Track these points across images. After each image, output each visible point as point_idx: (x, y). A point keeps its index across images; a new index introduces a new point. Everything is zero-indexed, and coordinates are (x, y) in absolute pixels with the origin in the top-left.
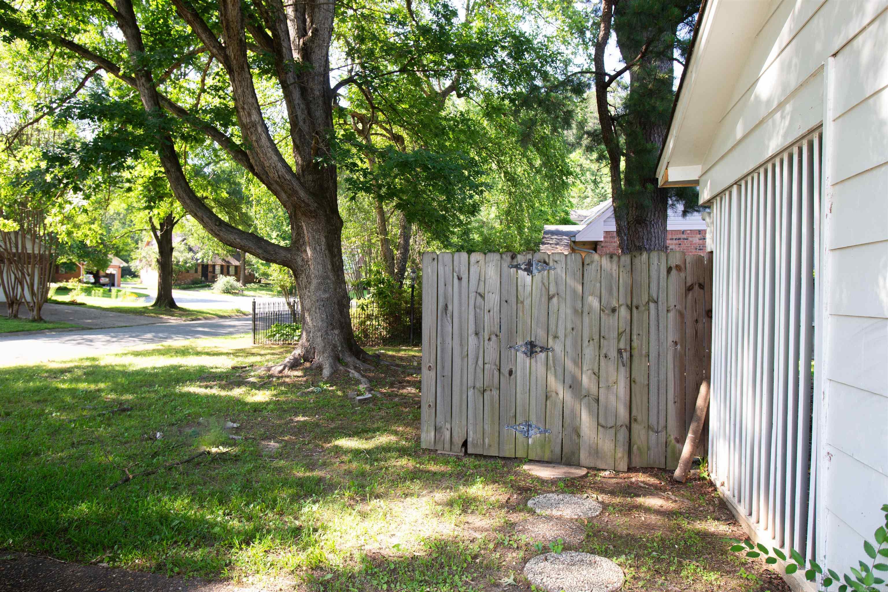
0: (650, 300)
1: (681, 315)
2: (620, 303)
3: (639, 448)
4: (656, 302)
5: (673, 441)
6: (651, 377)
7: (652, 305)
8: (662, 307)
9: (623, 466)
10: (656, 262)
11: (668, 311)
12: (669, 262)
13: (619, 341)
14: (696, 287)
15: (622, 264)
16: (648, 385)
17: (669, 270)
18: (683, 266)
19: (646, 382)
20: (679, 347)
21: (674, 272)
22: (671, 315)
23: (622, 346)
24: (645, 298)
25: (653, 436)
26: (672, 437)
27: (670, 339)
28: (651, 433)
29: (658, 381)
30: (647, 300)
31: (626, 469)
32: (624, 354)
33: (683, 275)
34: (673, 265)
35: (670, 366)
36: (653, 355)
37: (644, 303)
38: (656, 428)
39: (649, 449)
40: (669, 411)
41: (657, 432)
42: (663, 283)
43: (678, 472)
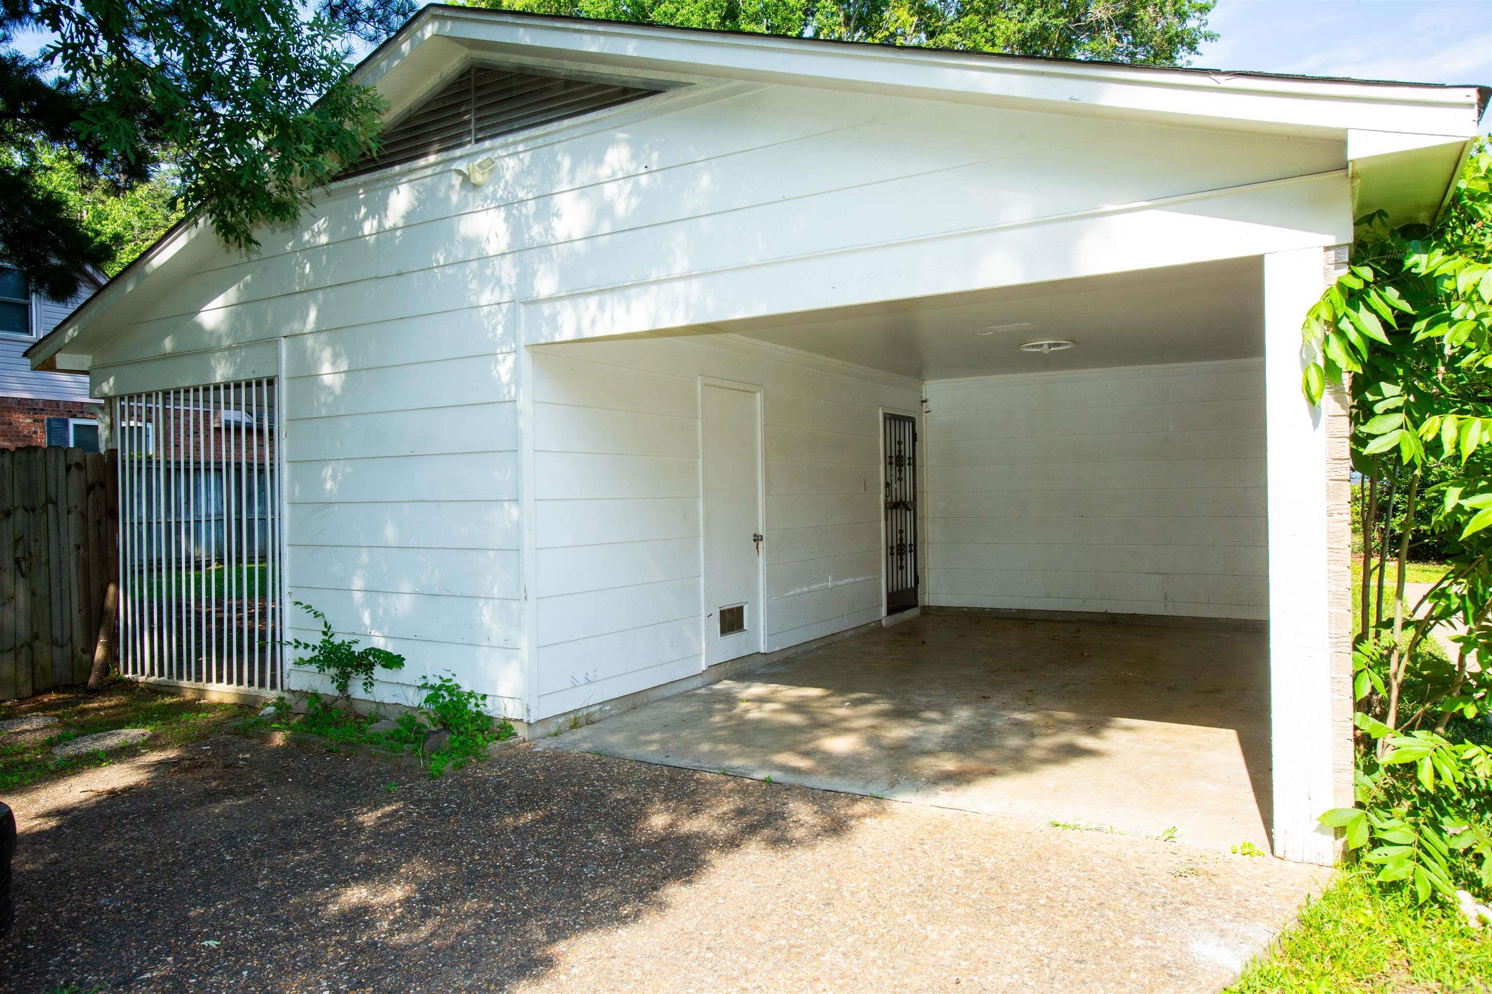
0: (49, 500)
1: (84, 516)
2: (16, 505)
3: (42, 668)
4: (55, 503)
5: (80, 653)
6: (53, 586)
7: (51, 507)
8: (63, 508)
9: (27, 691)
10: (53, 459)
11: (69, 513)
12: (68, 460)
13: (15, 549)
14: (98, 487)
15: (16, 460)
16: (50, 595)
17: (68, 468)
18: (83, 464)
19: (47, 593)
20: (82, 550)
21: (74, 470)
22: (72, 517)
23: (19, 554)
24: (42, 499)
25: (57, 652)
26: (79, 648)
27: (72, 543)
28: (55, 648)
29: (61, 590)
30: (44, 501)
31: (30, 693)
32: (23, 564)
33: (83, 474)
34: (73, 462)
35: (73, 571)
36: (54, 560)
37: (41, 505)
38: (60, 641)
39: (53, 667)
40: (75, 621)
41: (62, 646)
42: (62, 483)
43: (92, 680)
